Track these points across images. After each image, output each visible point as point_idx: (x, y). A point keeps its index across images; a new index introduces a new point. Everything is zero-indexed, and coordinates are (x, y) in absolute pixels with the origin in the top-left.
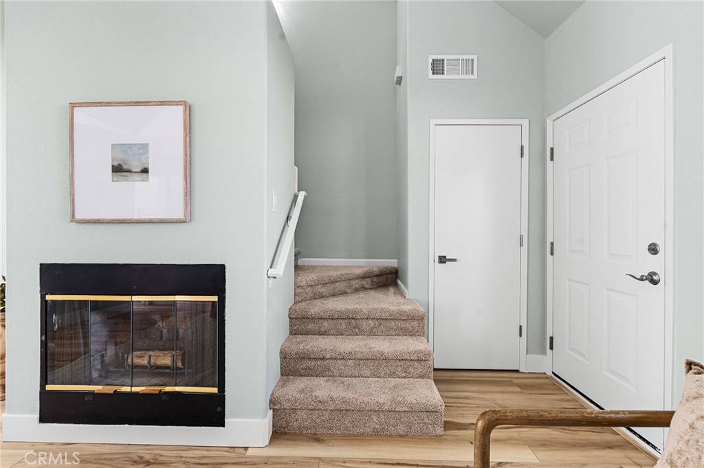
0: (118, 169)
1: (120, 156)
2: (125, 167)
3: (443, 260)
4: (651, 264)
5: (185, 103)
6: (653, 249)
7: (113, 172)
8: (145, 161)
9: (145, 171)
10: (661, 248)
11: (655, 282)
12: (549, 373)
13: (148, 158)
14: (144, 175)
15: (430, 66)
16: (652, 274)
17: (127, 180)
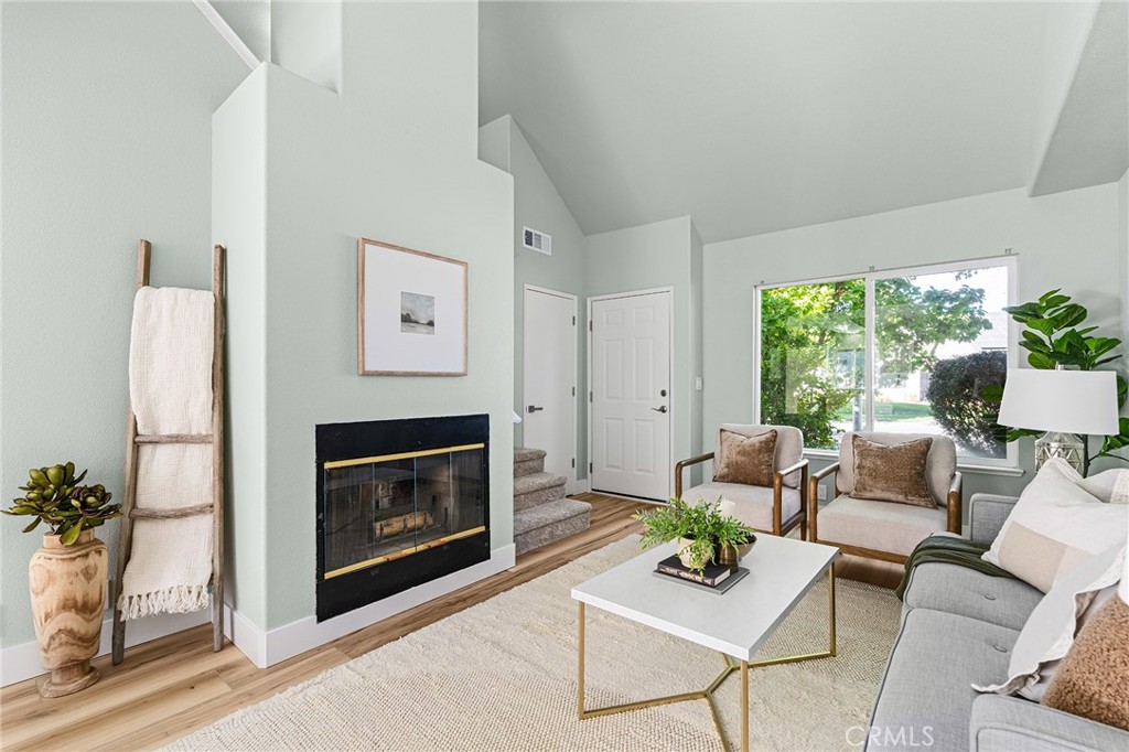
0: (406, 319)
1: (409, 305)
2: (413, 318)
3: (532, 409)
4: (664, 401)
5: (464, 264)
6: (663, 393)
7: (402, 321)
8: (430, 314)
9: (431, 324)
10: (667, 392)
11: (664, 411)
12: (589, 491)
13: (433, 311)
14: (430, 328)
15: (524, 237)
16: (663, 407)
17: (415, 332)
